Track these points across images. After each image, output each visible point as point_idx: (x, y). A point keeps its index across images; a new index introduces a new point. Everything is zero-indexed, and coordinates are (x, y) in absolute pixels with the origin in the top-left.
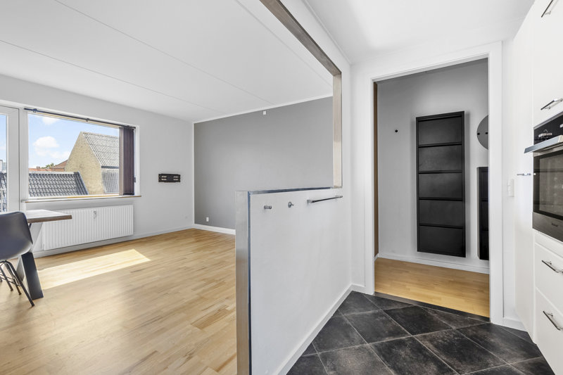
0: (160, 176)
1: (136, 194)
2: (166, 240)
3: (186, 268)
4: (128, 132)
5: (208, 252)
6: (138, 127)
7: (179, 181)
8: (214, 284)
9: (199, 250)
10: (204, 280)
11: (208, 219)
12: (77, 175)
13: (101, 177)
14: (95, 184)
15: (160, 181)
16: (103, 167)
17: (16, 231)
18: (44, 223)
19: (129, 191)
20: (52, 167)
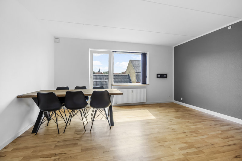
0: (158, 75)
1: (147, 84)
2: (160, 107)
3: (173, 129)
4: (144, 55)
5: (184, 121)
6: (148, 53)
7: (166, 78)
8: (194, 150)
9: (179, 117)
10: (186, 143)
11: (182, 99)
12: (129, 75)
13: (135, 76)
14: (133, 78)
15: (157, 77)
16: (136, 72)
17: (106, 97)
18: (114, 95)
19: (144, 82)
20: (123, 73)
